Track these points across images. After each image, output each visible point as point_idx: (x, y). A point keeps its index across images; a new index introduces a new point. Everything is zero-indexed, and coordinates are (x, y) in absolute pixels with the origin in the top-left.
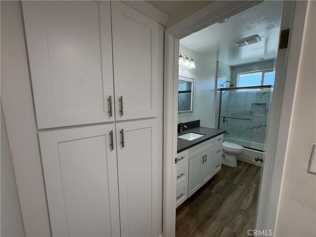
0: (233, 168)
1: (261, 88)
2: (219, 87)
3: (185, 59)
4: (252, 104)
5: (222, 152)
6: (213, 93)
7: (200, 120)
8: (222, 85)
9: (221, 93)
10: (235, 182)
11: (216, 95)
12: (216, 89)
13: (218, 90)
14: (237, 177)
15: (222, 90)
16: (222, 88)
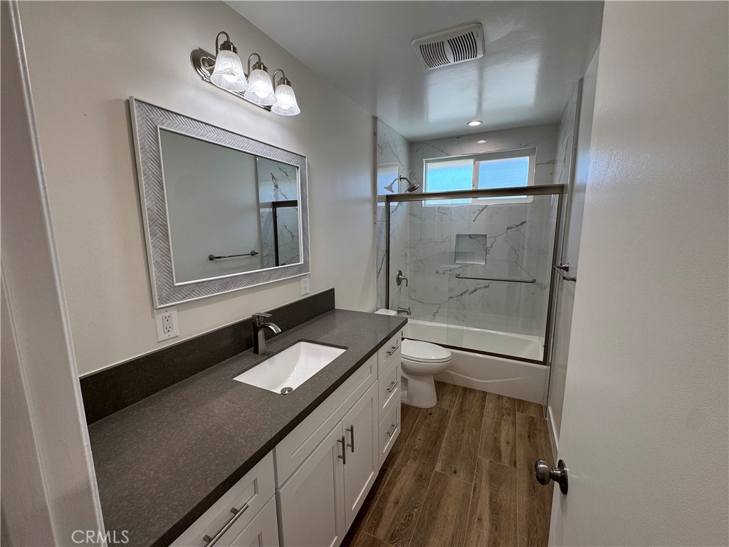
0: (428, 412)
1: (475, 195)
2: (383, 192)
3: (255, 68)
4: (458, 236)
5: (401, 372)
6: (368, 208)
7: (333, 289)
8: (390, 188)
9: (388, 207)
10: (438, 468)
11: (375, 213)
12: (375, 198)
13: (381, 199)
14: (441, 442)
15: (389, 199)
16: (391, 193)
